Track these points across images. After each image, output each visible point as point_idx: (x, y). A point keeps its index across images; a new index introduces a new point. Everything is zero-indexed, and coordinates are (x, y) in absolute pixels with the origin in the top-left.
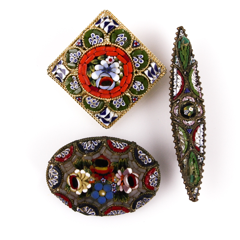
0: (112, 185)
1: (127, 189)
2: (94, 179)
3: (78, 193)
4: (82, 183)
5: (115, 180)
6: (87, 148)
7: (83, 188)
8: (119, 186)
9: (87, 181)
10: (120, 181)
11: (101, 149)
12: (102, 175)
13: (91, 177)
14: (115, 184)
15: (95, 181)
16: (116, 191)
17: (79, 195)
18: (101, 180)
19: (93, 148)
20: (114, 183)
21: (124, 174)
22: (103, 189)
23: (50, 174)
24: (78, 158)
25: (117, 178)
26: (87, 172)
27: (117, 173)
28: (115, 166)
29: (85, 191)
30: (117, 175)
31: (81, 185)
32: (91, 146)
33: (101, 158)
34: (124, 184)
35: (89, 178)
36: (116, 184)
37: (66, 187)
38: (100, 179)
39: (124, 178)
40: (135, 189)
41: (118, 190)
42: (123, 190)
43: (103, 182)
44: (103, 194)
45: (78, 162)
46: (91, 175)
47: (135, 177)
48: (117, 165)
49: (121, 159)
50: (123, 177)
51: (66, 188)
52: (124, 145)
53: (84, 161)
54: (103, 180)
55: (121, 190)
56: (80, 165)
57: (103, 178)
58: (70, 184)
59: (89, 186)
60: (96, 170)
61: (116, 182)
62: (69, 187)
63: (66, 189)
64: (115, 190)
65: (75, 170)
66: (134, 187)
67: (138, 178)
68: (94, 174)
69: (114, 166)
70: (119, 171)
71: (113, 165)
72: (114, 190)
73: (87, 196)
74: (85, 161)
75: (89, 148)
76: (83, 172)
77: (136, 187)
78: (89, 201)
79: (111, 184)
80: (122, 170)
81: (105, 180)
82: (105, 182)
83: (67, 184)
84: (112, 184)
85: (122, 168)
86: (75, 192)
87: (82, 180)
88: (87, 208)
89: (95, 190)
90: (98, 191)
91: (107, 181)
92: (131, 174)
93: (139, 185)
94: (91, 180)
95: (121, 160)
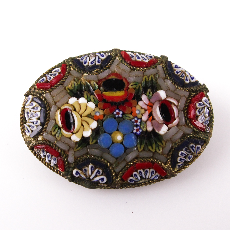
0: (133, 120)
1: (160, 126)
2: (102, 112)
3: (76, 138)
4: (82, 120)
5: (137, 112)
6: (89, 63)
7: (84, 129)
8: (146, 122)
9: (89, 116)
10: (147, 113)
11: (111, 65)
12: (115, 103)
13: (97, 109)
14: (138, 119)
15: (104, 115)
16: (141, 131)
17: (76, 143)
18: (115, 113)
19: (98, 62)
20: (136, 117)
21: (152, 100)
22: (118, 130)
23: (28, 113)
24: (74, 80)
25: (142, 108)
26: (91, 101)
27: (141, 100)
28: (137, 88)
29: (87, 133)
30: (140, 103)
31: (81, 124)
32: (95, 60)
33: (114, 77)
34: (153, 119)
35: (94, 110)
36: (141, 119)
37: (54, 128)
38: (112, 111)
39: (154, 107)
40: (174, 126)
41: (144, 130)
42: (153, 129)
43: (118, 116)
44: (119, 137)
45: (75, 87)
46: (97, 106)
47: (172, 105)
48: (139, 87)
49: (145, 77)
50: (151, 106)
51: (54, 131)
52: (149, 57)
53: (84, 82)
54: (118, 113)
55: (150, 129)
56: (77, 90)
57: (118, 108)
58: (62, 122)
59: (94, 125)
60: (106, 96)
61: (139, 116)
62: (60, 128)
63: (53, 133)
64: (140, 129)
65: (69, 98)
66: (172, 123)
67: (177, 106)
68: (101, 104)
69: (135, 89)
70: (144, 97)
71: (134, 87)
72: (137, 130)
73: (90, 143)
74: (86, 83)
75: (91, 63)
76: (82, 100)
77: (176, 122)
78: (95, 152)
79: (131, 120)
80: (148, 93)
81: (121, 112)
82: (120, 116)
83: (56, 125)
84: (134, 119)
85: (149, 90)
86: (70, 138)
87: (81, 116)
88: (92, 168)
89: (105, 132)
90: (110, 134)
91: (124, 116)
92: (165, 100)
93: (179, 119)
94: (98, 114)
95: (146, 78)
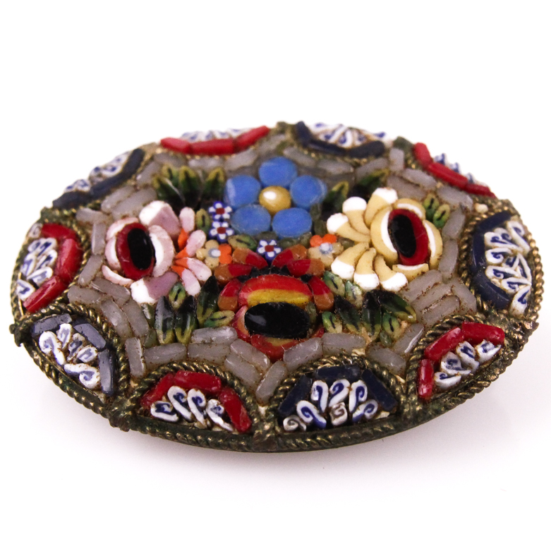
0: (230, 232)
1: (160, 220)
2: (315, 253)
3: (385, 196)
4: (369, 235)
5: (217, 253)
6: (350, 389)
7: (364, 216)
8: (196, 228)
9: (348, 243)
10: (190, 249)
11: (282, 383)
12: (275, 270)
13: (325, 260)
14: (216, 238)
15: (308, 246)
16: (212, 210)
17: (384, 185)
18: (278, 250)
19: (320, 389)
20: (220, 242)
21: (172, 278)
22: (272, 214)
23: (524, 275)
24: (393, 341)
25: (203, 260)
26: (345, 281)
27: (201, 283)
28: (210, 311)
29: (354, 204)
30: (205, 274)
31: (372, 226)
32: (331, 396)
33: (276, 342)
34: (175, 240)
35: (335, 256)
36: (209, 238)
37: (445, 217)
38: (287, 255)
39: (169, 263)
40: (124, 217)
41: (201, 212)
42: (177, 213)
43: (268, 242)
44: (271, 197)
45: (390, 321)
46: (328, 269)
48: (204, 313)
49: (183, 340)
50: (177, 266)
51: (443, 213)
52: (167, 409)
53: (363, 329)
54: (269, 249)
55: (187, 214)
56: (383, 311)
57: (269, 261)
58: (424, 229)
59: (335, 223)
60: (302, 290)
61: (212, 244)
62: (430, 218)
63: (445, 207)
64: (214, 214)
65: (405, 288)
66: (127, 227)
67: (106, 262)
68: (313, 271)
69: (217, 309)
70: (193, 289)
71: (220, 314)
72: (221, 211)
73: (347, 185)
74: (357, 328)
75: (341, 387)
76: (367, 281)
77: (117, 228)
78: (336, 167)
79: (236, 233)
80: (182, 296)
81: (261, 250)
82: (264, 243)
83: (440, 225)
84: (227, 237)
85: (177, 304)
86: (400, 197)
87: (371, 245)
88: (345, 141)
89: (308, 210)
90: (293, 205)
91: (253, 245)
92: (135, 279)
93: (106, 236)
94: (325, 246)
95: (183, 334)
